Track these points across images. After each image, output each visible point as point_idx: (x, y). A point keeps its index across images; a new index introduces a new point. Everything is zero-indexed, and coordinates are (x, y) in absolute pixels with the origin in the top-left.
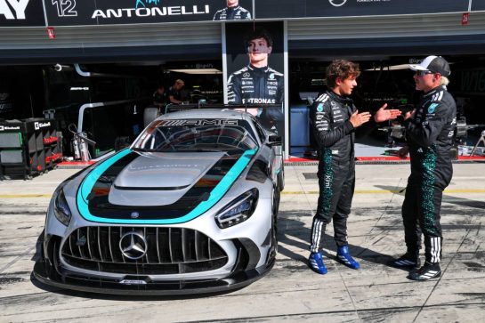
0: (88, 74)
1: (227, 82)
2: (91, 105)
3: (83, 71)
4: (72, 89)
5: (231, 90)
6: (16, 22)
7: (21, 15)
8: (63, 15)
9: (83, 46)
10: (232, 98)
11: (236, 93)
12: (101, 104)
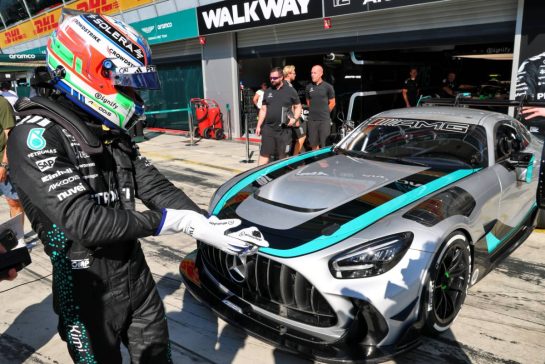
0: (362, 62)
1: (517, 71)
2: (361, 94)
3: (358, 59)
4: (347, 77)
5: (522, 81)
6: (301, 17)
7: (305, 10)
8: (338, 5)
9: (357, 34)
10: (523, 91)
11: (528, 85)
12: (374, 93)
